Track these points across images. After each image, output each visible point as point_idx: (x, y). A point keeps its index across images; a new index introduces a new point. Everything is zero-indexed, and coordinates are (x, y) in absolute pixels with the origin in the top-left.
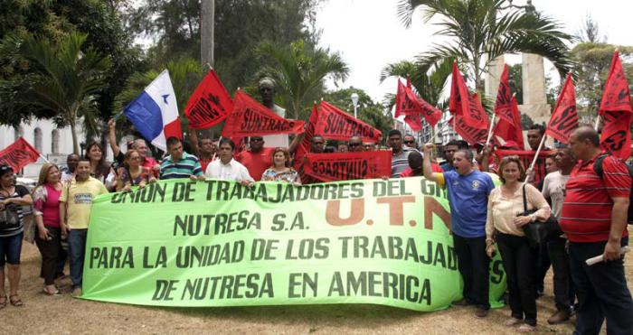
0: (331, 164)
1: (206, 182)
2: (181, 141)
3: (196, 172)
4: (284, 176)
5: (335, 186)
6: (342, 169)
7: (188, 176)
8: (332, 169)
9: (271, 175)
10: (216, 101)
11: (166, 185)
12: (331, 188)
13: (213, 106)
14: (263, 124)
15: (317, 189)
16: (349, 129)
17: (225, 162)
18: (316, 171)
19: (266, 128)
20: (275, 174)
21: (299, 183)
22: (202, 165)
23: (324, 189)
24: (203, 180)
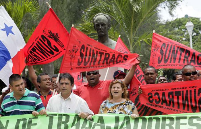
0: (166, 94)
1: (48, 116)
2: (23, 78)
3: (38, 108)
4: (121, 107)
5: (171, 119)
6: (178, 98)
7: (30, 112)
8: (167, 98)
9: (109, 106)
10: (56, 38)
11: (8, 121)
12: (168, 122)
13: (53, 43)
14: (98, 58)
15: (154, 122)
16: (182, 58)
17: (65, 96)
18: (151, 102)
19: (101, 62)
20: (112, 105)
21: (136, 115)
22: (43, 101)
23: (161, 122)
24: (44, 114)
